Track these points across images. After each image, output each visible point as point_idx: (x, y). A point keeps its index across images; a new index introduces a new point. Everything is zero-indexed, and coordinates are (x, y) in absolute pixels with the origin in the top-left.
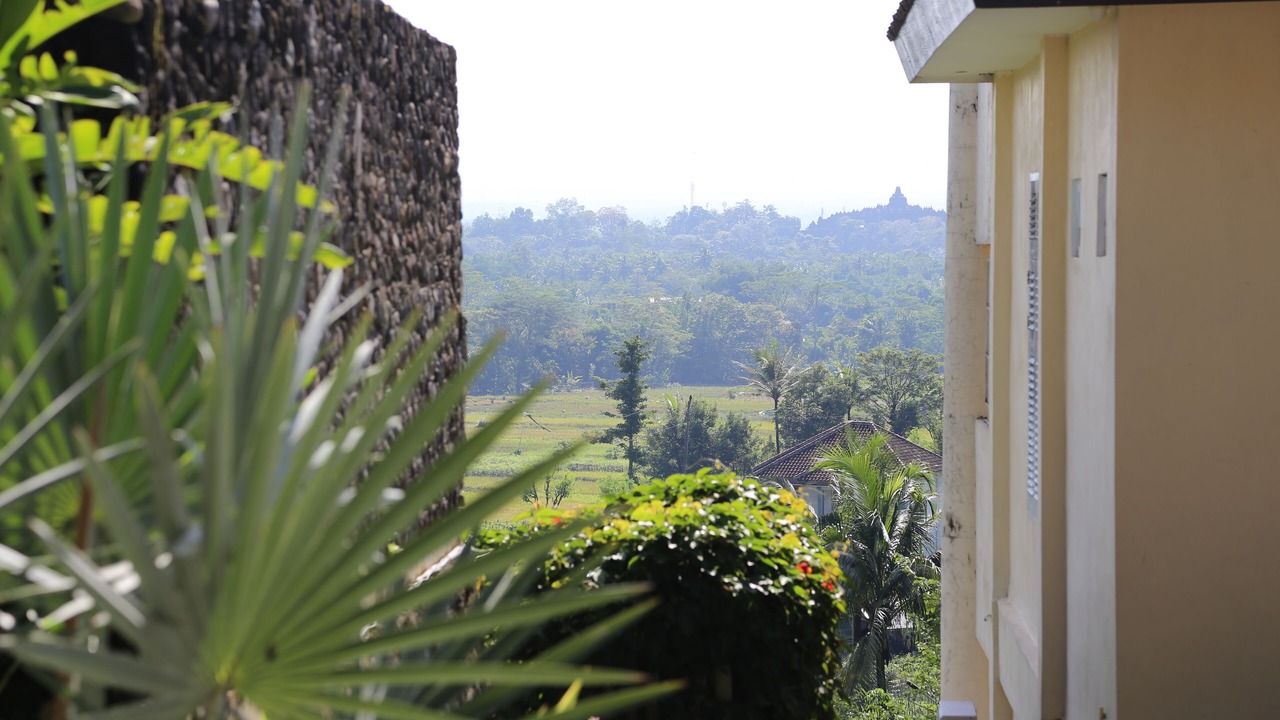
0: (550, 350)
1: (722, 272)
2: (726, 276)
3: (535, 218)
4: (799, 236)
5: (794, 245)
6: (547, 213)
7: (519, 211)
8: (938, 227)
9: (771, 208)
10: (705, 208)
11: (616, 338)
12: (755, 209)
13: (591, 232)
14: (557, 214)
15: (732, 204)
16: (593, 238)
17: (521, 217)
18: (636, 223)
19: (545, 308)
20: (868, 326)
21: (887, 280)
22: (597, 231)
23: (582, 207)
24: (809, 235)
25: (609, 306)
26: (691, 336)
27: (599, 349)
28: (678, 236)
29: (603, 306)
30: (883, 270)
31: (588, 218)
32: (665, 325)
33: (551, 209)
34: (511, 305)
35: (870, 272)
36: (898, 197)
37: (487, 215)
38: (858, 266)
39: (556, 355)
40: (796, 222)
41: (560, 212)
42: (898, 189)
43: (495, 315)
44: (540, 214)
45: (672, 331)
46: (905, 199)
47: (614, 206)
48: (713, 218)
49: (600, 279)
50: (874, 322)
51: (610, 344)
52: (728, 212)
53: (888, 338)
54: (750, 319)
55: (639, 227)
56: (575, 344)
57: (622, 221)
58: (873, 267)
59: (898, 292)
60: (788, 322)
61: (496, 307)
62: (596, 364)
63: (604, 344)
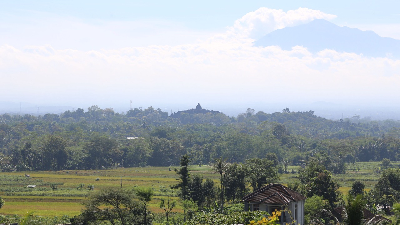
0: (109, 155)
1: (156, 130)
2: (157, 131)
3: (84, 112)
4: (168, 118)
5: (167, 121)
6: (88, 110)
7: (79, 109)
8: (211, 116)
9: (159, 109)
10: (138, 109)
11: (130, 151)
12: (154, 109)
13: (102, 116)
14: (91, 110)
15: (147, 108)
16: (103, 118)
17: (80, 111)
18: (117, 113)
19: (109, 141)
20: (206, 148)
21: (203, 133)
22: (104, 115)
23: (99, 108)
24: (171, 118)
25: (121, 141)
26: (153, 150)
27: (125, 154)
28: (130, 118)
29: (119, 140)
30: (200, 129)
31: (101, 112)
32: (145, 147)
33: (89, 109)
34: (99, 141)
35: (196, 130)
36: (199, 106)
37: (69, 110)
38: (192, 128)
39: (111, 157)
40: (167, 114)
41: (92, 110)
42: (199, 104)
43: (93, 144)
44: (86, 111)
45: (148, 149)
46: (201, 107)
47: (109, 108)
48: (141, 112)
49: (110, 131)
50: (208, 146)
51: (128, 153)
52: (146, 110)
53: (213, 151)
54: (171, 145)
55: (118, 114)
56: (117, 153)
57: (113, 113)
58: (197, 129)
59: (211, 137)
60: (182, 146)
61: (93, 141)
62: (124, 159)
63: (127, 153)
